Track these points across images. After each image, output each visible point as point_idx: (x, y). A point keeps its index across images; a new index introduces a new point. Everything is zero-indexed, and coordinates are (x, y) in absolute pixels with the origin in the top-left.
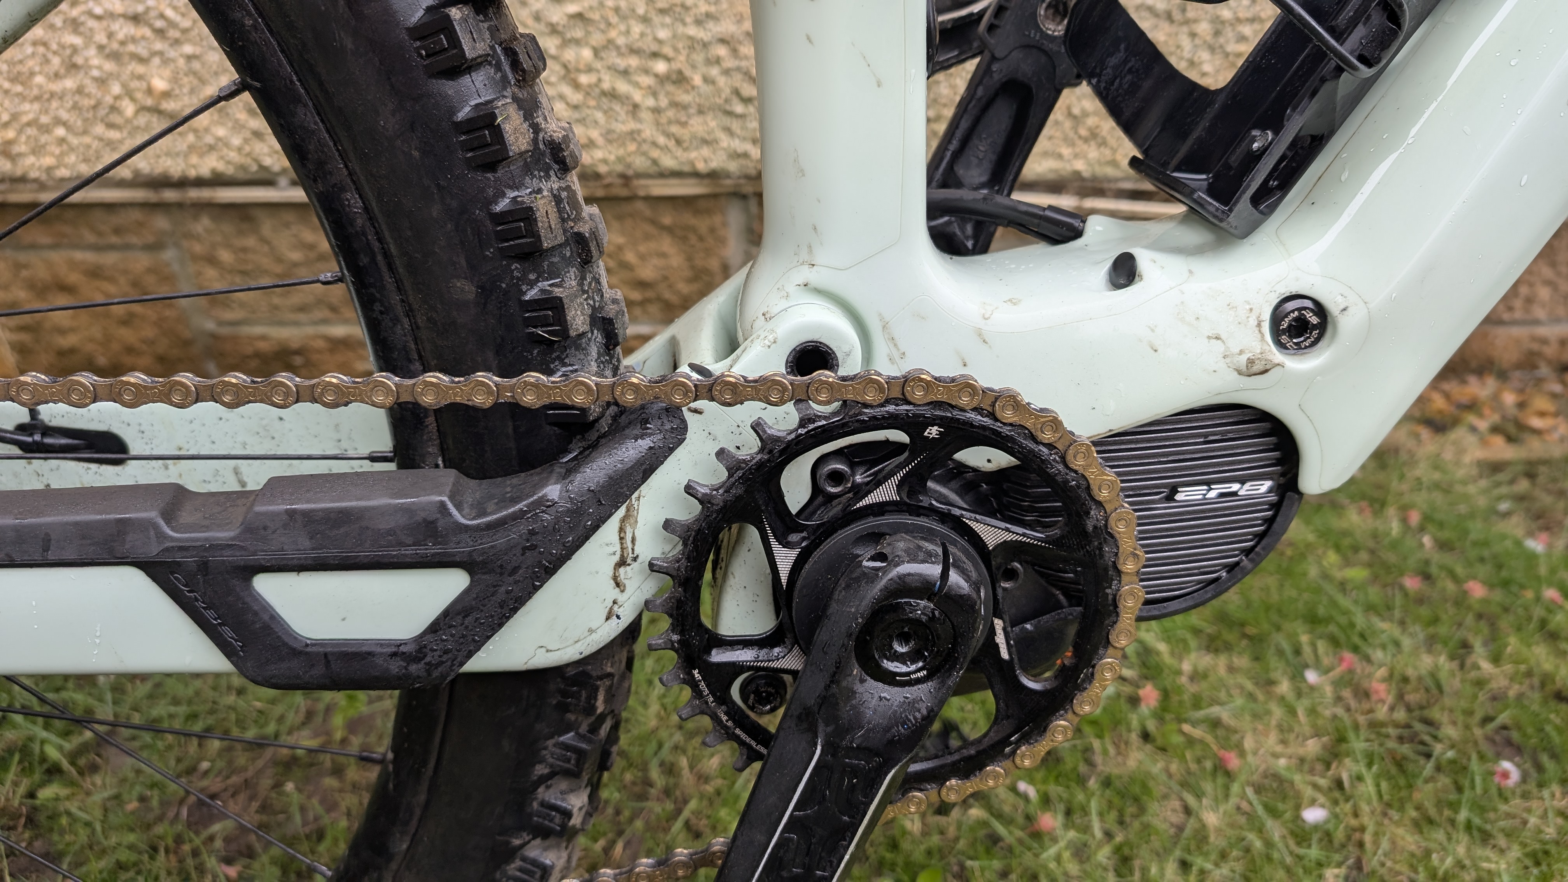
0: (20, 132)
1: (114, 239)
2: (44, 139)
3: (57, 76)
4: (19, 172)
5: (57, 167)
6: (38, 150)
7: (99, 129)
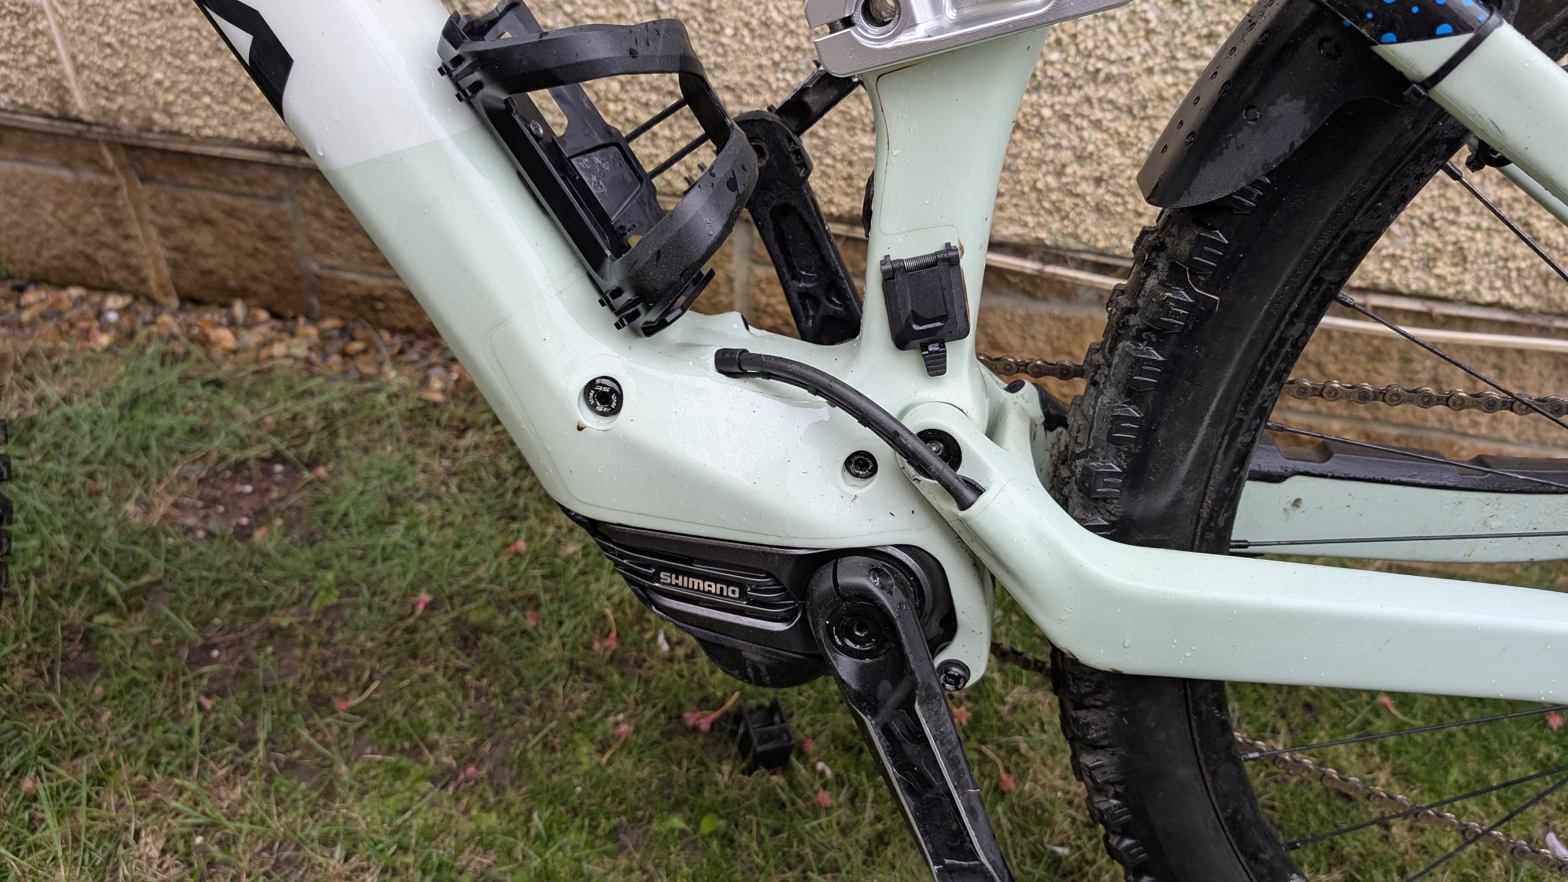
0: (178, 96)
1: (245, 189)
2: (195, 104)
3: (206, 56)
4: (175, 128)
5: (204, 127)
6: (190, 112)
7: (236, 101)
